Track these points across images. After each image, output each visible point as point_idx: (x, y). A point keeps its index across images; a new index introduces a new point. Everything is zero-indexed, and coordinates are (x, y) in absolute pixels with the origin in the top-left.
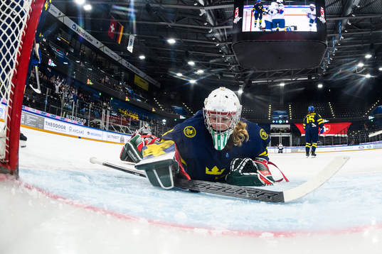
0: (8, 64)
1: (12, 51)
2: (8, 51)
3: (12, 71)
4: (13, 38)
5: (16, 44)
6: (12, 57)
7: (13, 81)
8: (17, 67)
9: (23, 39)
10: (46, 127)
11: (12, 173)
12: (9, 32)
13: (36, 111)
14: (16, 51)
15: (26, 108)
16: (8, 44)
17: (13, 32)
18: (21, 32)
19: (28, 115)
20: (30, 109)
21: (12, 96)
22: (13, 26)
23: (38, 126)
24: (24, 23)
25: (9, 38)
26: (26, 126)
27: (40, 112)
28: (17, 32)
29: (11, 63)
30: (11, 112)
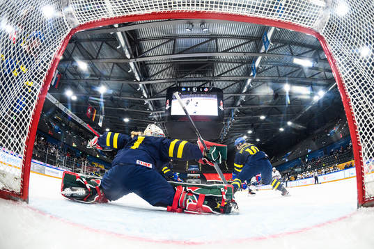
0: (23, 132)
1: (26, 124)
2: (23, 124)
3: (25, 137)
4: (26, 116)
5: (28, 120)
6: (25, 128)
7: (26, 143)
8: (29, 135)
9: (33, 116)
10: (46, 173)
11: (24, 201)
12: (24, 112)
13: (40, 162)
14: (29, 124)
15: (34, 160)
16: (23, 120)
17: (27, 112)
18: (32, 112)
19: (35, 165)
20: (37, 161)
21: (25, 153)
22: (27, 108)
23: (41, 172)
24: (34, 107)
25: (24, 116)
26: (34, 172)
27: (43, 163)
28: (29, 113)
29: (25, 132)
30: (24, 163)
